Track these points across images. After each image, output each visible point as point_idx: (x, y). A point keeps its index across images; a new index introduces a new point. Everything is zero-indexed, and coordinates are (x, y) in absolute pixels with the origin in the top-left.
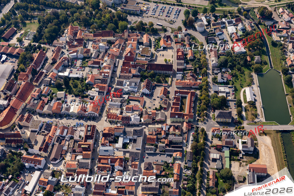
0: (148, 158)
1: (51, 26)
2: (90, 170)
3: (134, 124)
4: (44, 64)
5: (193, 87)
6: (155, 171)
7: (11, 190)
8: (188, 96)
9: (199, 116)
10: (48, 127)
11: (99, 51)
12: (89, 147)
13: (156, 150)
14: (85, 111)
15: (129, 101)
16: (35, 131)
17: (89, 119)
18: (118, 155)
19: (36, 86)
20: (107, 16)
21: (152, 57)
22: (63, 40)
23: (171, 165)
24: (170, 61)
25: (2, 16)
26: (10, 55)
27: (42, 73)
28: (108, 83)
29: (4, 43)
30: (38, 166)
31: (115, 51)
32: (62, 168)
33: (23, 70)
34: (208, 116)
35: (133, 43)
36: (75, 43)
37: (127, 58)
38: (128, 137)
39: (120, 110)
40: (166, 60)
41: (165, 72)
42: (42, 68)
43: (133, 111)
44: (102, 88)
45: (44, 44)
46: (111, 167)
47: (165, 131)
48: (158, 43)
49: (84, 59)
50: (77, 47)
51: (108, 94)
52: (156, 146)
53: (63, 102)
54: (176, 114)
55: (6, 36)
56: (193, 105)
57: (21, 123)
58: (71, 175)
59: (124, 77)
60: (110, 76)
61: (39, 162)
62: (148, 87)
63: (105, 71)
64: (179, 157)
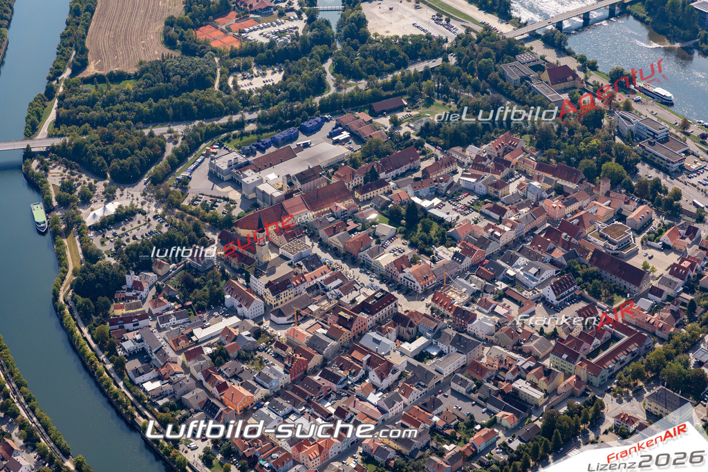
0: (446, 396)
2: (325, 360)
3: (474, 336)
4: (403, 175)
5: (658, 332)
6: (436, 419)
7: (173, 320)
8: (626, 338)
9: (618, 384)
10: (313, 262)
11: (525, 197)
12: (352, 321)
13: (473, 391)
14: (401, 271)
15: (500, 297)
16: (287, 259)
17: (400, 288)
18: (392, 360)
19: (357, 200)
20: (594, 142)
21: (623, 249)
22: (472, 151)
23: (478, 427)
24: (653, 270)
25: (398, 73)
26: (356, 137)
27: (383, 183)
28: (489, 251)
29: (364, 116)
30: (244, 310)
31: (554, 205)
32: (281, 334)
33: (354, 163)
34: (638, 393)
35: (603, 208)
36: (490, 164)
37: (566, 226)
38: (441, 345)
39: (466, 298)
40: (646, 266)
41: (623, 282)
42: (394, 179)
43: (493, 313)
44: (468, 251)
45: (435, 145)
46: (362, 372)
47: (518, 368)
48: (661, 232)
49: (482, 197)
50: (487, 170)
51: (473, 268)
52: (479, 385)
53: (378, 242)
54: (566, 350)
55: (377, 106)
56: (622, 356)
57: (276, 239)
58: (284, 348)
59: (529, 255)
60: (503, 241)
61: (249, 302)
62: (557, 288)
63: (501, 226)
64: (505, 423)
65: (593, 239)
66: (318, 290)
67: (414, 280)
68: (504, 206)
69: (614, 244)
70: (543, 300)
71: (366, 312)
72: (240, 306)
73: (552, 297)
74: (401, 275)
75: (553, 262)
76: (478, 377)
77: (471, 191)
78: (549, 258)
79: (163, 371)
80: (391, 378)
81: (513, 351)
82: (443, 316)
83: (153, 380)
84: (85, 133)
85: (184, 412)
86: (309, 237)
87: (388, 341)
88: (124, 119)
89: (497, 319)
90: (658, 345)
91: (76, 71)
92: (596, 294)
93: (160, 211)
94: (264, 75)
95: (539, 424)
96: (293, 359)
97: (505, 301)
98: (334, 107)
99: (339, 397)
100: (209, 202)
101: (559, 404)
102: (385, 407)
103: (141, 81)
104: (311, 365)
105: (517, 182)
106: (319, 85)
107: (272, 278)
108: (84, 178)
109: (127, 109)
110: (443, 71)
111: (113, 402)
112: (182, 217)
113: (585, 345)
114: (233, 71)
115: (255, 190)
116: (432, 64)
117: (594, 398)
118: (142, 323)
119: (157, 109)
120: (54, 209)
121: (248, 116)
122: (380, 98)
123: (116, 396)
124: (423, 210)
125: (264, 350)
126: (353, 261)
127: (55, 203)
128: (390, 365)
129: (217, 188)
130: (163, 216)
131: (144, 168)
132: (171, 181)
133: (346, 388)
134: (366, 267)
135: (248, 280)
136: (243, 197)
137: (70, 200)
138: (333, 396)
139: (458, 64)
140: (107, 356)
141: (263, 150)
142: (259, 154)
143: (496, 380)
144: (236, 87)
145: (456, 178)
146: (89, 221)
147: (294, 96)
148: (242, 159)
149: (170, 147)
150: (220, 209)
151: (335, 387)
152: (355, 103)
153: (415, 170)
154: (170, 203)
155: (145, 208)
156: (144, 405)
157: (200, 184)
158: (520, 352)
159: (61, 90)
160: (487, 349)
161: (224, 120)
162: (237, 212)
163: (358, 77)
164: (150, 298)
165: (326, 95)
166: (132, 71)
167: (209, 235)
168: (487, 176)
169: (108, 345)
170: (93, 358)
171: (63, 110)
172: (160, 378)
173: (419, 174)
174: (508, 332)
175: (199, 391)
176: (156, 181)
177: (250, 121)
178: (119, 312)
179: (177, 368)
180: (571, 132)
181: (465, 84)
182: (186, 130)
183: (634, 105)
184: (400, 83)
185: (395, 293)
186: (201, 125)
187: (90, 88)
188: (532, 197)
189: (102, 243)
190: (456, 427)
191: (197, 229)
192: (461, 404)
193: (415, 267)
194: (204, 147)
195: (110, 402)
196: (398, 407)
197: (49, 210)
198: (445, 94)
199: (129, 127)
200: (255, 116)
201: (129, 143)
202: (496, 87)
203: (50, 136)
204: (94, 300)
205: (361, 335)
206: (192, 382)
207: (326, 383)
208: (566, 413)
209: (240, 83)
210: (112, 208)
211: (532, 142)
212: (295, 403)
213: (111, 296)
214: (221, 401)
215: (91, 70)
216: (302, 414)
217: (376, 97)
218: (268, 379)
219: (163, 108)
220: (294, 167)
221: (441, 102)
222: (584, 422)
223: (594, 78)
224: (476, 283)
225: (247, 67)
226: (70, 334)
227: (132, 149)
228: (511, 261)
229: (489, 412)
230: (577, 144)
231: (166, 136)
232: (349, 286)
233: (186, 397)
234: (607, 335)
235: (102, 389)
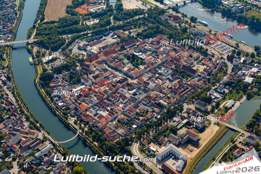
0: (141, 105)
1: (150, 31)
2: (108, 96)
3: (149, 89)
4: (131, 47)
5: (199, 87)
6: (138, 111)
7: (67, 87)
8: (191, 88)
9: (188, 100)
10: (106, 70)
11: (165, 52)
12: (115, 85)
13: (148, 103)
14: (130, 72)
15: (157, 79)
16: (98, 70)
17: (129, 77)
18: (126, 96)
19: (118, 54)
20: (184, 36)
21: (191, 65)
22: (151, 39)
23: (149, 112)
24: (199, 70)
25: (131, 19)
26: (119, 37)
27: (126, 49)
28: (154, 66)
29: (121, 31)
30: (86, 84)
31: (173, 54)
32: (97, 90)
33: (118, 43)
34: (193, 103)
35: (186, 54)
36: (155, 43)
37: (175, 59)
38: (140, 91)
39: (147, 79)
40: (197, 69)
41: (191, 74)
42: (129, 48)
43: (155, 83)
44: (148, 66)
45: (141, 38)
46: (118, 99)
47: (160, 97)
48: (202, 60)
49: (153, 52)
50: (155, 45)
51: (150, 71)
52: (150, 102)
53: (124, 65)
54: (174, 92)
55: (125, 28)
56: (189, 93)
57: (96, 64)
58: (97, 93)
59: (165, 67)
60: (158, 63)
61: (88, 81)
62: (172, 75)
63: (158, 60)
64: (156, 111)
65: (183, 62)
66: (107, 78)
67: (133, 74)
68: (159, 54)
69: (189, 63)
70: (169, 79)
71: (120, 83)
72: (85, 82)
73: (171, 78)
74: (130, 73)
75: (172, 69)
76: (150, 100)
77: (150, 51)
78: (170, 68)
79: (64, 100)
80: (126, 100)
81: (160, 92)
82: (141, 84)
83: (61, 103)
84: (44, 37)
85: (69, 111)
86: (105, 64)
87: (125, 91)
88: (54, 33)
89: (155, 84)
90: (199, 90)
91: (41, 21)
92: (183, 77)
93: (64, 58)
94: (94, 20)
95: (165, 111)
96: (99, 96)
97: (158, 79)
98: (113, 29)
99: (112, 106)
100: (78, 55)
101: (171, 106)
102: (124, 108)
103: (59, 23)
104: (104, 97)
105: (163, 48)
106: (109, 23)
107: (94, 75)
108: (43, 49)
109: (55, 31)
110: (144, 18)
111: (50, 109)
112: (70, 59)
113: (179, 90)
114: (85, 20)
115: (90, 52)
116: (141, 16)
117: (181, 104)
118: (58, 88)
119: (63, 30)
120: (35, 58)
121: (89, 32)
122: (126, 26)
123: (51, 107)
124: (137, 56)
125: (92, 94)
126: (116, 70)
127: (35, 57)
128: (125, 97)
129: (80, 51)
130: (65, 59)
131: (60, 46)
132: (67, 50)
133: (114, 103)
134: (120, 71)
135: (88, 76)
136: (87, 54)
137: (39, 55)
138: (110, 106)
139: (148, 16)
140: (49, 97)
141: (93, 41)
142: (92, 42)
143: (155, 100)
144: (86, 24)
145: (146, 47)
146: (44, 61)
147: (102, 26)
148: (87, 43)
149: (67, 41)
150: (81, 57)
151: (110, 103)
152: (119, 28)
153: (135, 45)
154: (67, 56)
155: (60, 57)
156: (59, 109)
157: (75, 50)
158: (162, 93)
159: (37, 26)
160: (152, 92)
161: (82, 33)
162: (85, 58)
163: (120, 20)
164: (61, 81)
165: (111, 26)
166: (57, 20)
167: (77, 64)
168: (155, 46)
169: (49, 94)
170: (45, 97)
171: (38, 31)
172: (63, 102)
173: (136, 46)
174: (158, 87)
175: (74, 105)
176: (63, 50)
177: (89, 33)
178: (52, 85)
179: (68, 99)
180: (178, 34)
181: (149, 21)
182: (72, 36)
183: (196, 26)
184: (131, 22)
185: (128, 78)
186: (76, 34)
187: (45, 25)
188: (167, 52)
189: (48, 67)
190: (143, 113)
191: (74, 62)
192: (145, 107)
193: (133, 71)
194: (77, 40)
195: (49, 109)
196: (127, 108)
197: (33, 58)
198: (144, 24)
199: (56, 35)
200: (91, 32)
201: (55, 40)
202: (158, 22)
203: (34, 39)
204: (45, 82)
205: (118, 89)
206: (72, 102)
207: (108, 102)
208: (173, 108)
209: (87, 23)
210: (51, 57)
211: (168, 37)
212: (99, 107)
213: (50, 81)
214: (80, 108)
215: (46, 20)
216: (101, 110)
217: (125, 26)
218: (92, 101)
219: (65, 30)
220: (101, 45)
221: (143, 27)
222: (178, 110)
223: (186, 19)
224: (150, 75)
225: (89, 19)
226: (39, 91)
227: (56, 41)
228: (160, 69)
229: (152, 108)
230: (180, 37)
231: (66, 38)
232: (115, 76)
233: (70, 106)
234: (185, 87)
235: (47, 105)
